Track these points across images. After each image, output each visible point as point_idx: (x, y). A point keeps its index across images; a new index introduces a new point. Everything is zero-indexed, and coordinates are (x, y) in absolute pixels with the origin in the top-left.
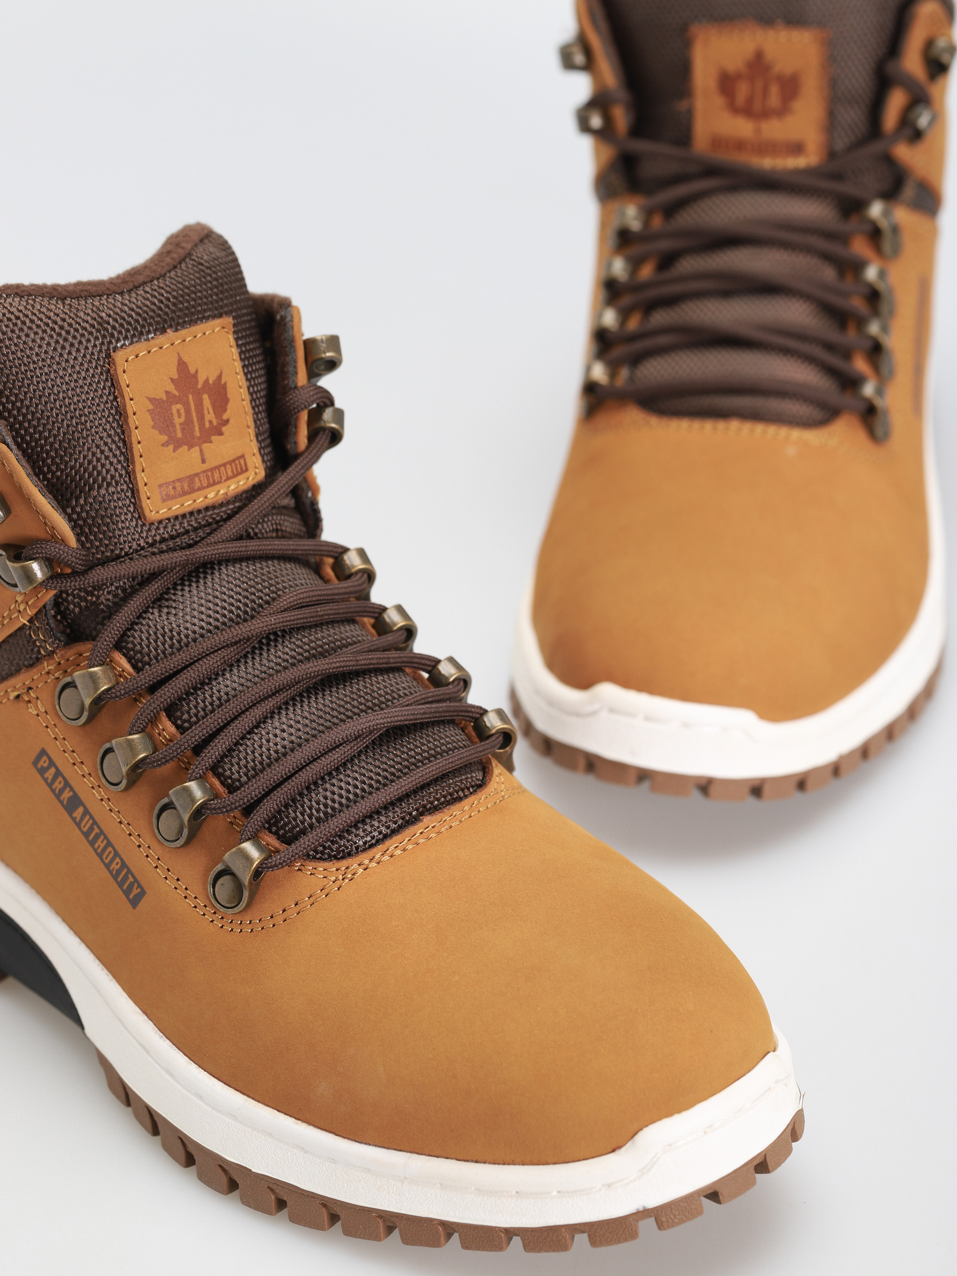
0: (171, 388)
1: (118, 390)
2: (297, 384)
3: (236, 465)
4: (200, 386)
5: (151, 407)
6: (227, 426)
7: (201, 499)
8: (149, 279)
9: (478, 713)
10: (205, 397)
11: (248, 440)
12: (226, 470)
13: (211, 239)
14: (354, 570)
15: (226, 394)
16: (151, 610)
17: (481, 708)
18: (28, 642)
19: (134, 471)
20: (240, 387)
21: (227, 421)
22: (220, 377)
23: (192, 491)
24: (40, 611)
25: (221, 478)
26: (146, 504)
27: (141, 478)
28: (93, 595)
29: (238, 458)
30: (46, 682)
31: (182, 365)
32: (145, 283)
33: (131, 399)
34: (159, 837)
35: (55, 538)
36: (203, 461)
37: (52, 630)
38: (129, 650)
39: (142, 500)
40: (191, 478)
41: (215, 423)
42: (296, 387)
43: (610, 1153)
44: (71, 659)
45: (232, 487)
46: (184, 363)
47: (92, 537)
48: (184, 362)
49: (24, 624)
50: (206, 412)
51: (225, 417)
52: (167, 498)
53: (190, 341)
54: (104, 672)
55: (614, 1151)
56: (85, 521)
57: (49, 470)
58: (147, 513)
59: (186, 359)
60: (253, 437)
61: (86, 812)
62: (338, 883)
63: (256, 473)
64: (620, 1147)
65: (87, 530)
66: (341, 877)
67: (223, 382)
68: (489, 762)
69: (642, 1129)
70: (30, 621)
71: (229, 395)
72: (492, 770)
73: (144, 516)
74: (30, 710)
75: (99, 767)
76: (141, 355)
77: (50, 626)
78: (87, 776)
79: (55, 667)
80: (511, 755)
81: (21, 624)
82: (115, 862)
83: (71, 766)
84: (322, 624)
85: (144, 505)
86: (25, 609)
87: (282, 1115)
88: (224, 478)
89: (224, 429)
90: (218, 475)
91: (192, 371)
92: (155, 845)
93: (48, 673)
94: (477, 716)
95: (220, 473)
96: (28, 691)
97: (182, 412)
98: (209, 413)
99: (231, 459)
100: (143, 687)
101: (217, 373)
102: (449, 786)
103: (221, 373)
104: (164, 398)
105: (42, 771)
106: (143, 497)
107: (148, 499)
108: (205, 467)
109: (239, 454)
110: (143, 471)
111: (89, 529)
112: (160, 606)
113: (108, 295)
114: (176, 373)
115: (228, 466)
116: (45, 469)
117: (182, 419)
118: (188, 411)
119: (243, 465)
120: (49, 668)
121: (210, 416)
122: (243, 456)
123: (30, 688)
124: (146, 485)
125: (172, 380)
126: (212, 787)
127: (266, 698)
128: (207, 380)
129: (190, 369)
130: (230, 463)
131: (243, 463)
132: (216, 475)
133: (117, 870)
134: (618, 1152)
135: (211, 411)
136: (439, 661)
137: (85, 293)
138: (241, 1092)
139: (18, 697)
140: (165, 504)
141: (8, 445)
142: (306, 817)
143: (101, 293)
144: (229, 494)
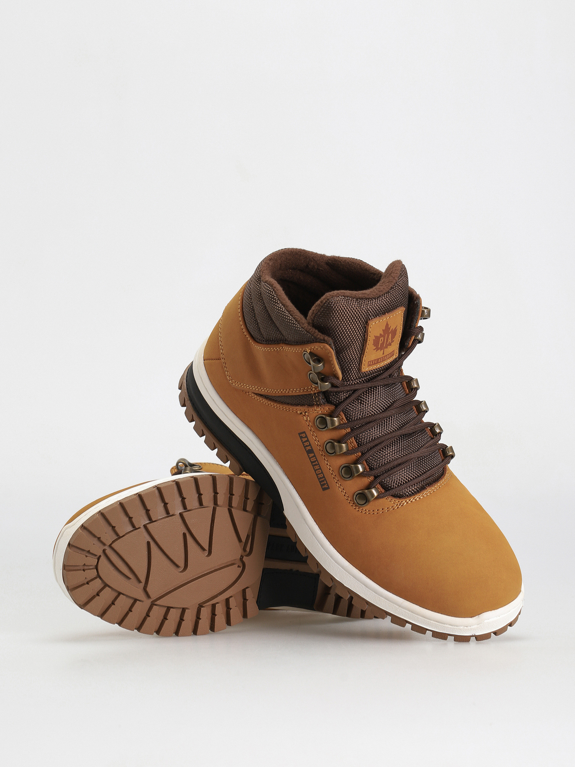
0: (382, 332)
1: (367, 333)
3: (392, 354)
4: (390, 331)
5: (374, 339)
7: (379, 365)
9: (445, 447)
11: (397, 346)
14: (414, 387)
15: (396, 333)
17: (446, 445)
19: (363, 357)
20: (401, 329)
21: (393, 341)
23: (378, 363)
25: (387, 358)
26: (363, 366)
29: (392, 352)
33: (370, 336)
34: (341, 474)
35: (336, 377)
36: (383, 354)
40: (378, 359)
41: (390, 342)
43: (470, 618)
44: (326, 410)
45: (388, 361)
46: (388, 324)
49: (312, 393)
52: (369, 365)
53: (391, 317)
55: (471, 617)
59: (389, 322)
61: (314, 456)
62: (398, 506)
63: (396, 356)
64: (473, 617)
66: (399, 504)
67: (397, 329)
69: (482, 613)
70: (315, 393)
73: (361, 370)
76: (377, 322)
78: (319, 446)
79: (319, 410)
81: (310, 393)
82: (321, 475)
83: (314, 440)
86: (315, 390)
87: (362, 573)
89: (392, 343)
91: (389, 327)
92: (337, 475)
93: (315, 410)
94: (445, 448)
98: (390, 339)
99: (390, 353)
101: (396, 326)
104: (379, 336)
105: (301, 437)
106: (363, 364)
110: (365, 357)
114: (385, 328)
115: (389, 355)
117: (382, 342)
118: (384, 340)
120: (317, 409)
121: (390, 340)
122: (394, 351)
123: (306, 412)
124: (365, 360)
125: (383, 330)
126: (365, 467)
128: (392, 329)
133: (320, 477)
134: (473, 618)
138: (348, 561)
139: (301, 413)
140: (368, 367)
141: (333, 350)
142: (395, 484)
144: (387, 363)
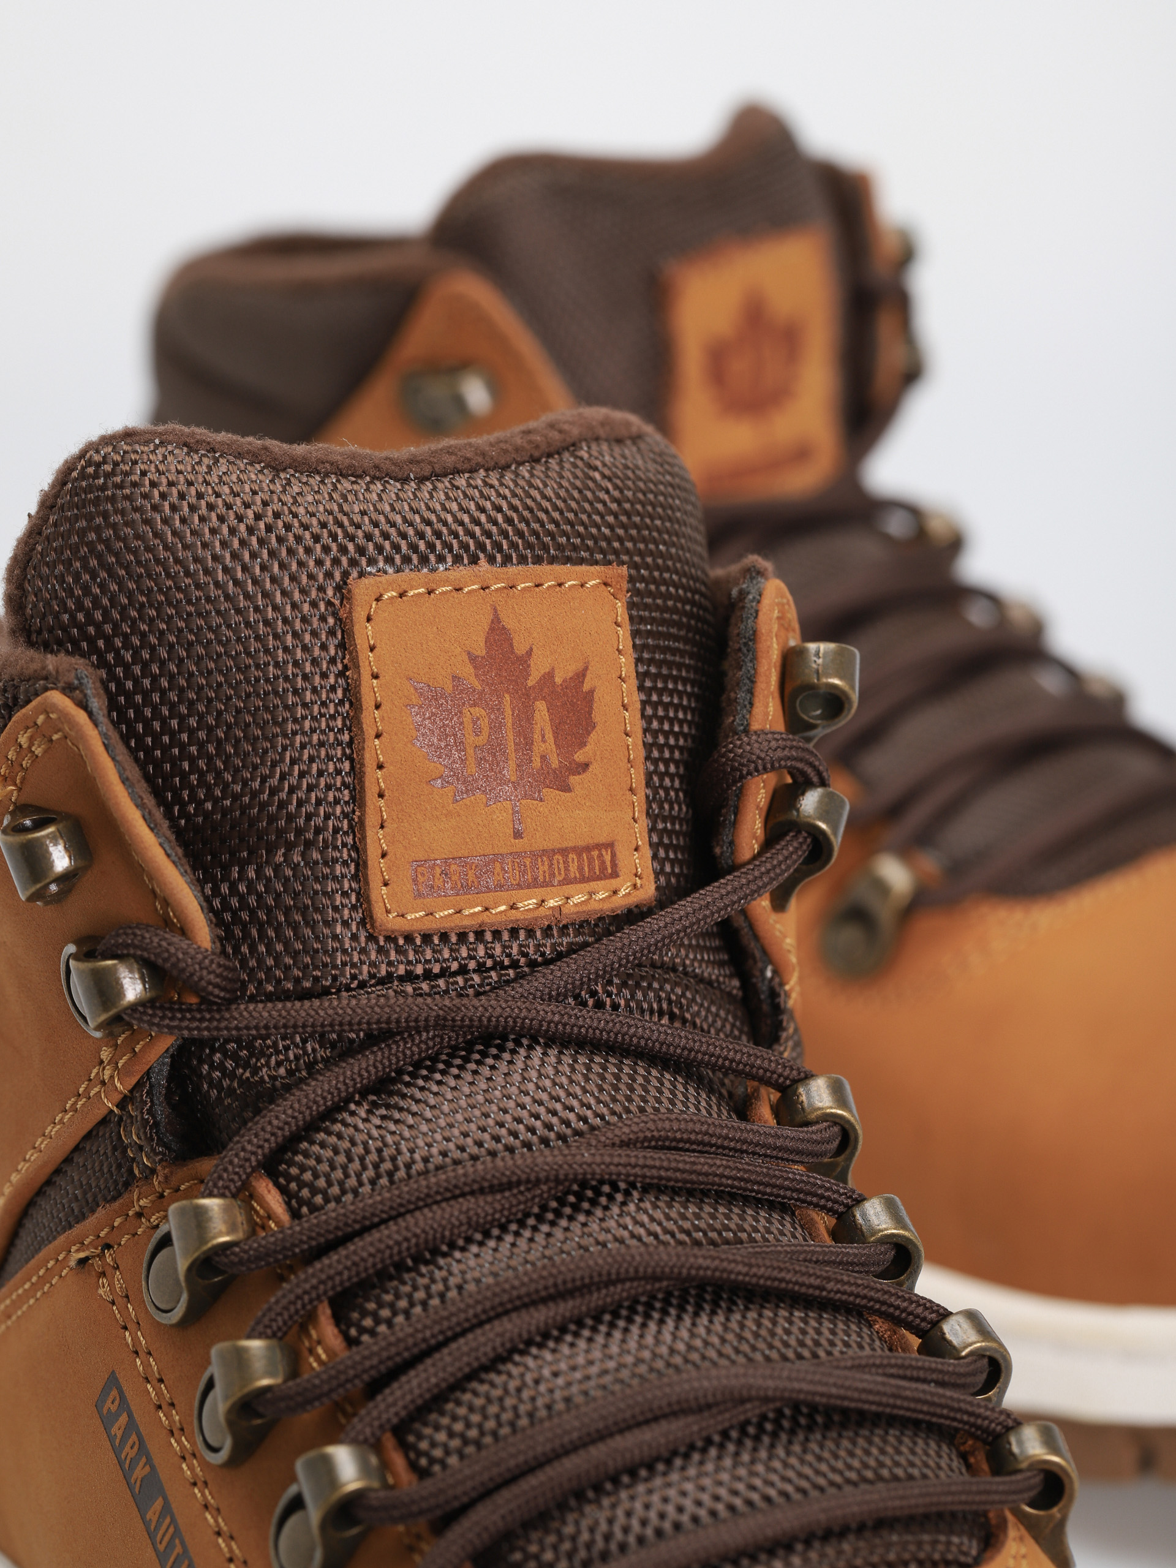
0: (467, 670)
1: (351, 653)
2: (748, 725)
3: (591, 860)
4: (531, 683)
5: (417, 700)
6: (583, 776)
7: (503, 908)
8: (467, 466)
10: (541, 706)
11: (629, 818)
12: (566, 862)
13: (642, 446)
14: (813, 1116)
15: (590, 713)
16: (353, 1107)
18: (115, 1149)
19: (362, 822)
20: (625, 707)
21: (586, 766)
22: (581, 675)
23: (484, 887)
24: (139, 1085)
25: (553, 875)
26: (379, 894)
27: (375, 840)
28: (246, 1065)
29: (598, 846)
30: (135, 1234)
31: (498, 634)
32: (458, 472)
33: (375, 676)
35: (168, 922)
36: (518, 835)
37: (156, 1124)
38: (289, 1178)
39: (372, 885)
40: (485, 861)
41: (555, 764)
42: (746, 731)
44: (183, 1187)
45: (578, 899)
46: (505, 630)
47: (262, 948)
48: (504, 628)
49: (112, 1111)
50: (537, 736)
51: (579, 756)
52: (426, 891)
53: (524, 589)
54: (226, 1210)
56: (252, 912)
57: (193, 797)
58: (378, 912)
59: (509, 622)
60: (640, 812)
61: (166, 1509)
63: (635, 886)
65: (254, 932)
67: (586, 687)
68: (1003, 1525)
70: (122, 1104)
71: (597, 716)
72: (1003, 1544)
73: (371, 917)
74: (101, 1291)
75: (196, 1412)
76: (411, 593)
77: (154, 1117)
78: (176, 1432)
79: (153, 1202)
80: (1061, 1525)
81: (104, 1112)
83: (152, 1408)
84: (705, 1193)
85: (374, 896)
86: (112, 1077)
88: (558, 878)
89: (574, 780)
90: (546, 868)
91: (520, 649)
93: (139, 1215)
95: (551, 865)
96: (103, 1250)
97: (484, 723)
98: (544, 741)
99: (581, 843)
100: (297, 1250)
101: (580, 666)
102: (888, 1546)
103: (586, 669)
104: (449, 687)
106: (375, 881)
107: (386, 884)
108: (519, 845)
109: (602, 839)
110: (382, 827)
111: (259, 931)
112: (375, 1105)
113: (374, 478)
114: (482, 644)
115: (572, 856)
116: (185, 794)
117: (482, 739)
118: (497, 727)
119: (608, 864)
120: (142, 1203)
121: (546, 745)
122: (610, 845)
123: (108, 1246)
124: (384, 855)
125: (473, 659)
126: (385, 1465)
127: (534, 1303)
128: (550, 676)
129: (515, 644)
130: (579, 851)
131: (608, 858)
132: (543, 868)
135: (549, 736)
136: (946, 1314)
137: (327, 465)
139: (82, 1262)
140: (419, 901)
143: (360, 472)
144: (565, 911)
